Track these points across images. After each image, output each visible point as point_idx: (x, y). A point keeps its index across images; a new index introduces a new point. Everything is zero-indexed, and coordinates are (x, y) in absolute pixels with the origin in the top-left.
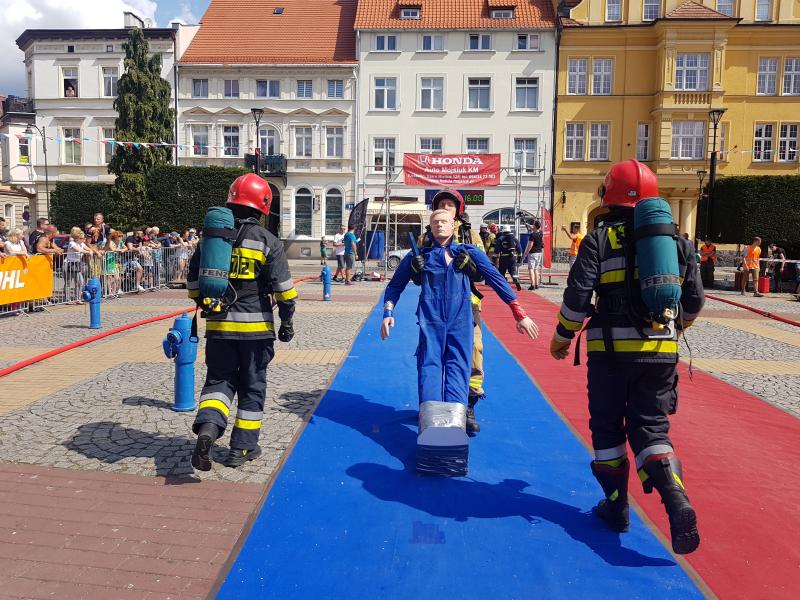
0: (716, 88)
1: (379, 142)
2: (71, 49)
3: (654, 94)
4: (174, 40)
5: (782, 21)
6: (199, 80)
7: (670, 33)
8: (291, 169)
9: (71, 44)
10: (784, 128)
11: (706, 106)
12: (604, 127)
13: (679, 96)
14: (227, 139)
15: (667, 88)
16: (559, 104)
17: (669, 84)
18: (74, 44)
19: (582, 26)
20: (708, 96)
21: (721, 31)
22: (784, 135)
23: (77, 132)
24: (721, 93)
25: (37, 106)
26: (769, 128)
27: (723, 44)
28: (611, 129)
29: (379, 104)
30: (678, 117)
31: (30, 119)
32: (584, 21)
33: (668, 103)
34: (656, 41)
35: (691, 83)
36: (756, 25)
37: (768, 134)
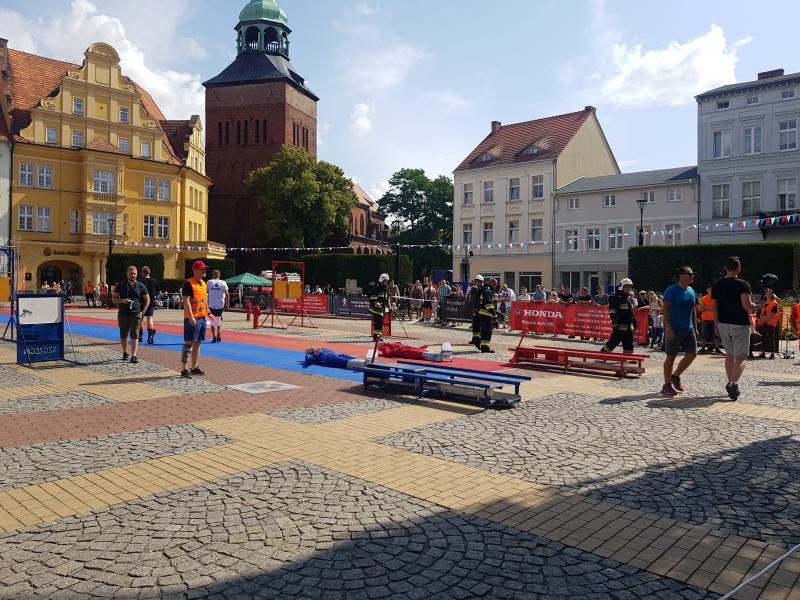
0: (119, 193)
3: (81, 193)
5: (156, 159)
7: (90, 158)
10: (160, 219)
11: (113, 203)
12: (47, 210)
13: (96, 196)
15: (89, 190)
16: (14, 194)
17: (90, 188)
19: (29, 143)
20: (114, 198)
21: (122, 161)
22: (160, 223)
24: (123, 197)
26: (152, 218)
27: (123, 168)
28: (52, 212)
30: (97, 209)
32: (31, 139)
33: (90, 200)
34: (81, 160)
35: (104, 188)
36: (142, 159)
37: (152, 222)
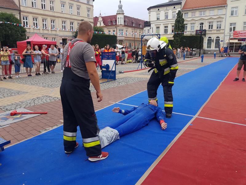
1: (231, 24)
2: (159, 10)
4: (181, 5)
6: (186, 13)
8: (207, 32)
9: (158, 8)
14: (192, 26)
18: (159, 8)
23: (159, 27)
25: (151, 22)
29: (232, 14)
31: (150, 25)
